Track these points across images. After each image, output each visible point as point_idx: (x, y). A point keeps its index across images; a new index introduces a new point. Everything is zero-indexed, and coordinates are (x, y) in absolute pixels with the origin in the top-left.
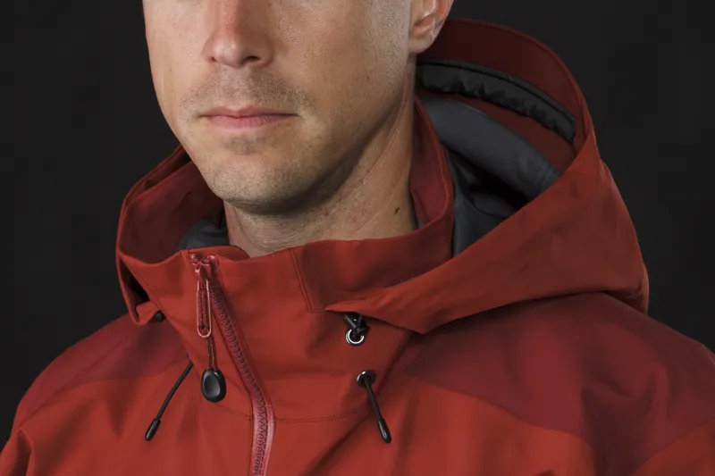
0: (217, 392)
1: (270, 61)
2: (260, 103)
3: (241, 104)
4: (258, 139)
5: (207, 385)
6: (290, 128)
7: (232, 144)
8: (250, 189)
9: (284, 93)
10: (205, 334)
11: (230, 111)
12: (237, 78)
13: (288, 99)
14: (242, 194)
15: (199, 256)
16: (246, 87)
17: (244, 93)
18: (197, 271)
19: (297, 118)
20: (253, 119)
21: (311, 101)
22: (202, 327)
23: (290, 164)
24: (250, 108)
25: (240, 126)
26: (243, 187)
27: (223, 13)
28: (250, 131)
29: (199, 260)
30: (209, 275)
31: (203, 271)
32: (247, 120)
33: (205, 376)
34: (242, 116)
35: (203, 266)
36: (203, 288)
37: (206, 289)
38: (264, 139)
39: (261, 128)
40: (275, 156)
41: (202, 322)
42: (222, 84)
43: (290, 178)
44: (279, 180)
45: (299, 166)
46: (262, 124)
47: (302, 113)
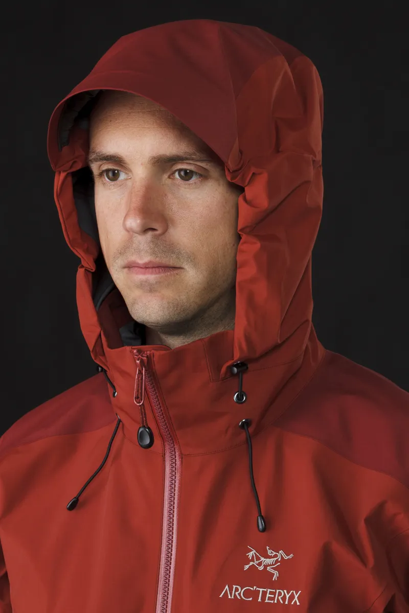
0: (147, 441)
1: (166, 230)
2: (157, 259)
3: (144, 259)
4: (156, 282)
5: (141, 437)
6: (178, 276)
7: (141, 285)
8: (153, 315)
9: (173, 252)
10: (138, 403)
11: (138, 263)
12: (143, 241)
13: (176, 257)
14: (148, 318)
15: (139, 351)
16: (148, 248)
17: (147, 252)
18: (138, 362)
19: (182, 270)
20: (154, 269)
21: (192, 259)
22: (137, 398)
23: (179, 300)
24: (150, 262)
25: (144, 274)
26: (148, 313)
27: (134, 200)
28: (151, 277)
29: (139, 354)
30: (146, 364)
31: (142, 361)
32: (150, 270)
33: (140, 432)
34: (147, 267)
35: (142, 359)
36: (140, 372)
37: (142, 374)
38: (160, 282)
39: (157, 276)
40: (169, 293)
41: (138, 395)
42: (134, 245)
43: (178, 309)
44: (171, 310)
45: (184, 301)
46: (159, 272)
47: (186, 267)
